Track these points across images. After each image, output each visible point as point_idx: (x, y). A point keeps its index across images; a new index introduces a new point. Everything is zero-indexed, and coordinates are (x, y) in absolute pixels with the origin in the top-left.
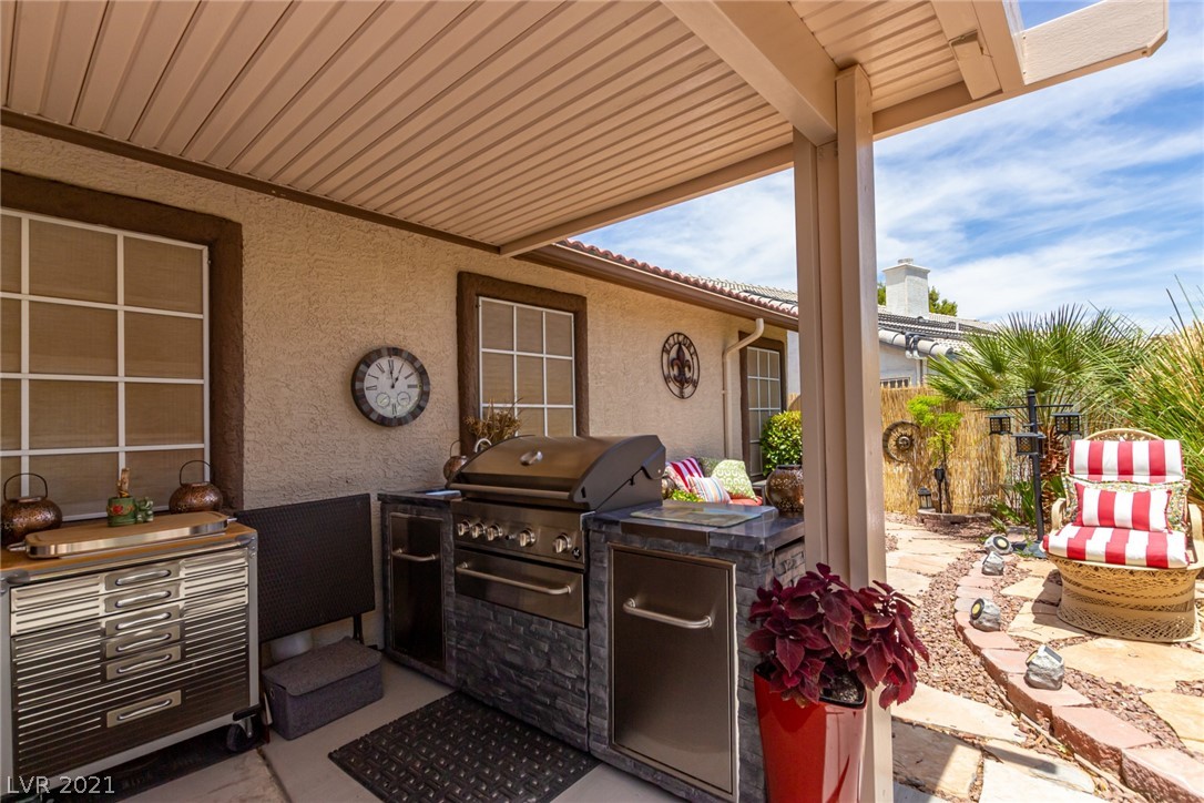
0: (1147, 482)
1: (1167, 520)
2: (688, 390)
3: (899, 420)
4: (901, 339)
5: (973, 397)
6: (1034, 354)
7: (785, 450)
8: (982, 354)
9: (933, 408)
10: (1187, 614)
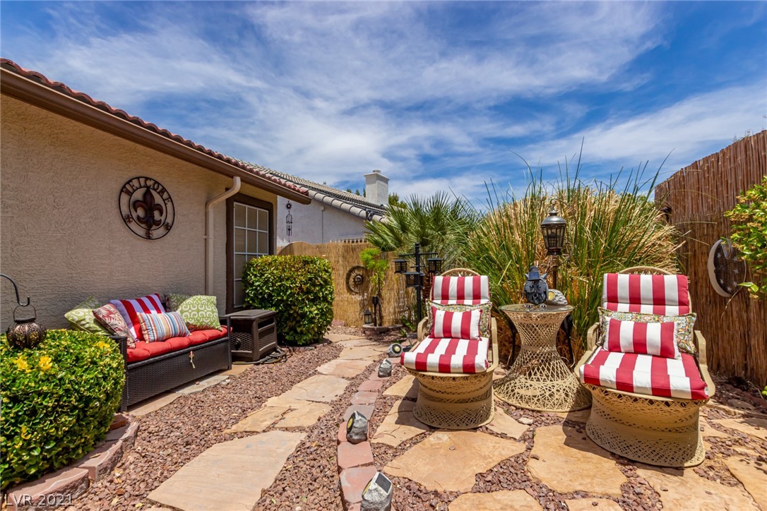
0: (471, 304)
1: (479, 329)
3: (356, 265)
4: (363, 213)
5: (392, 249)
6: (422, 221)
7: (259, 286)
9: (375, 257)
10: (486, 401)
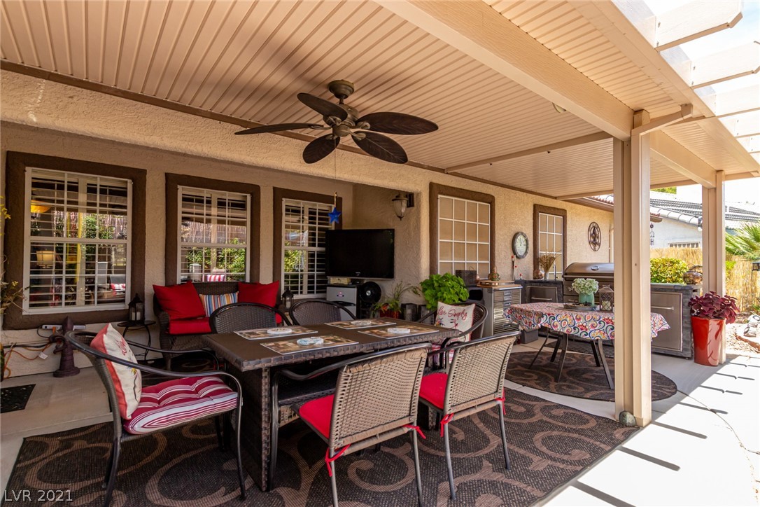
2: (597, 247)
3: (696, 264)
4: (695, 221)
5: (743, 253)
8: (749, 233)
